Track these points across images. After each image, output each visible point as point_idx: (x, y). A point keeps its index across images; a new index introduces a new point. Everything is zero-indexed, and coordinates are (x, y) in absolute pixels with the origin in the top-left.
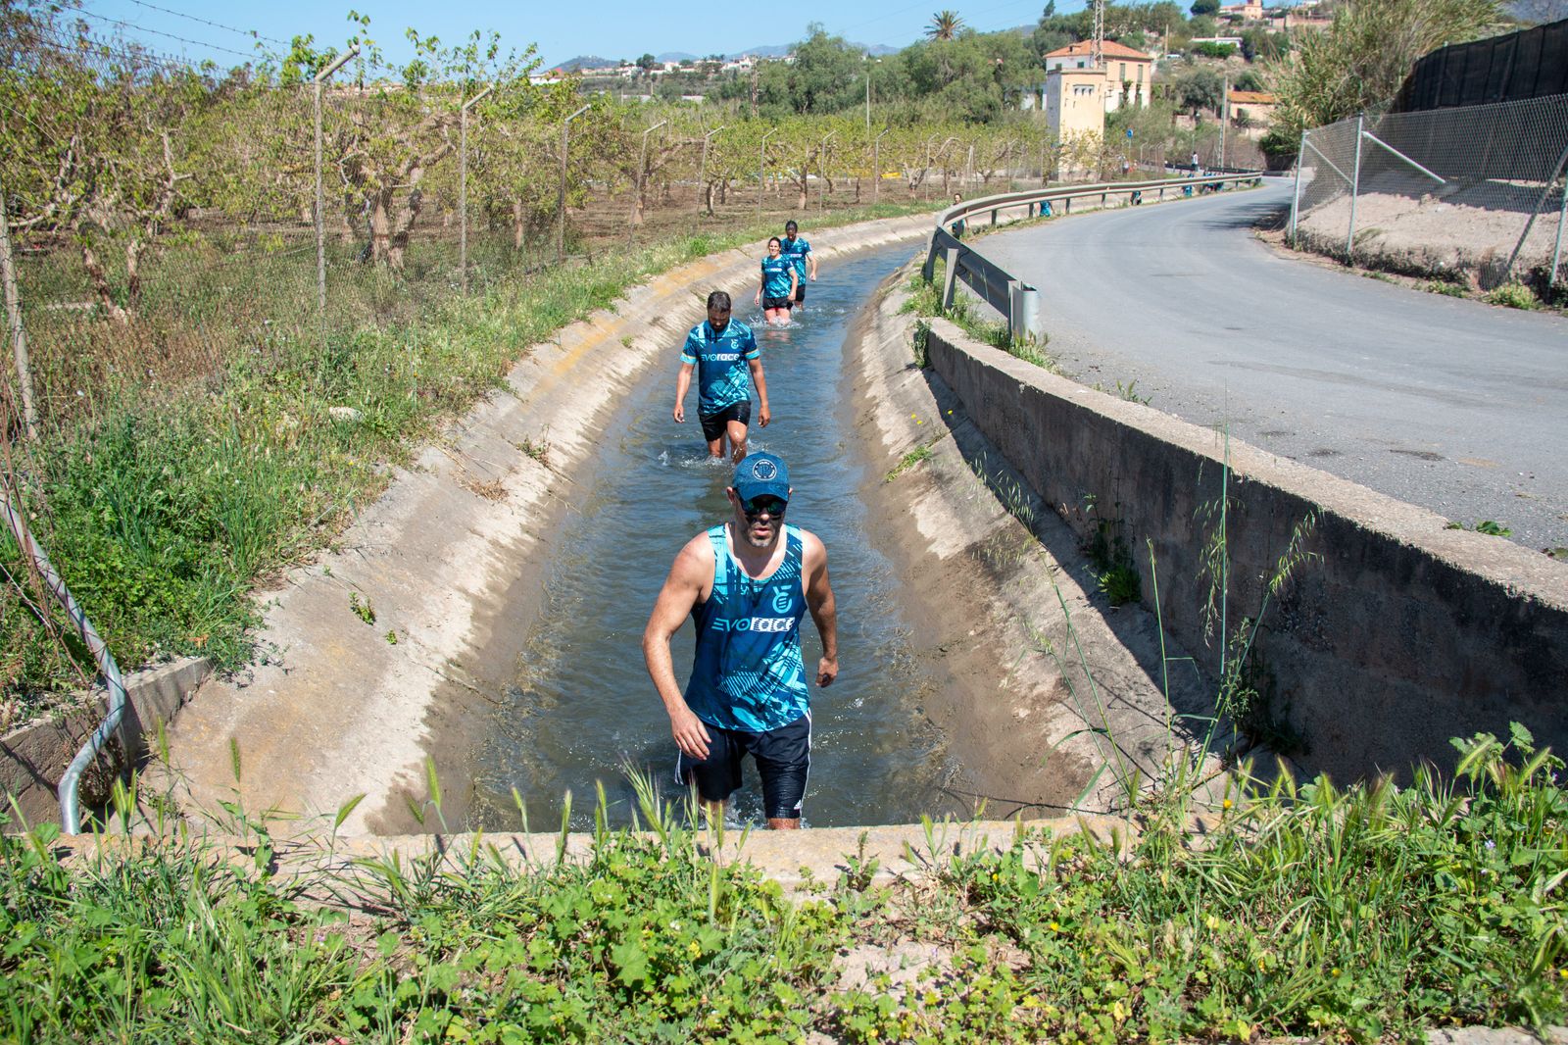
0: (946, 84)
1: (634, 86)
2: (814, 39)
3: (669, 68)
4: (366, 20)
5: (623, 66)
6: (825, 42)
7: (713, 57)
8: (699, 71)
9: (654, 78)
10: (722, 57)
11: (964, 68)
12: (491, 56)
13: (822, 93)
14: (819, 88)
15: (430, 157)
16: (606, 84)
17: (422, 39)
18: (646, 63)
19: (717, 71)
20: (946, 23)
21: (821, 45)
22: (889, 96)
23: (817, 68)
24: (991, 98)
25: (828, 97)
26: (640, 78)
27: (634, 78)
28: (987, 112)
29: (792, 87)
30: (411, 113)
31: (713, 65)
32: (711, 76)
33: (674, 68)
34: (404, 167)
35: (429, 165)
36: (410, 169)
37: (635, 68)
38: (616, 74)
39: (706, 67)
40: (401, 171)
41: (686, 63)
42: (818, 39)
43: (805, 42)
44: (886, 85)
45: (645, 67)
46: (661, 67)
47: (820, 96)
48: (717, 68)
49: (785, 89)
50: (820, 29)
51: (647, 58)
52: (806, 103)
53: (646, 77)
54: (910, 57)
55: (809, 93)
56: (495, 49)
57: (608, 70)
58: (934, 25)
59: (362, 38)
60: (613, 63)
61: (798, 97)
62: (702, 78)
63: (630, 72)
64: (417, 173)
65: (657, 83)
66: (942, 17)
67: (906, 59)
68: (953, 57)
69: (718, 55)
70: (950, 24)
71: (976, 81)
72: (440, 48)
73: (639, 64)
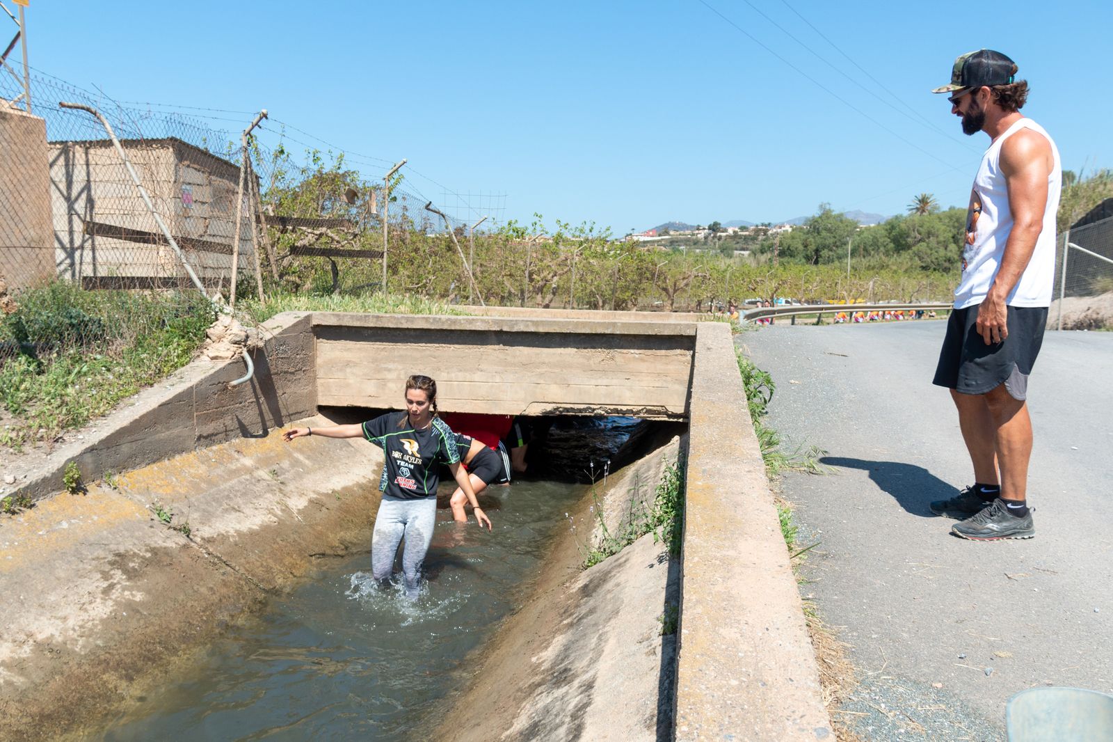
0: (914, 245)
1: (705, 243)
2: (823, 214)
3: (730, 231)
4: (540, 217)
5: (698, 229)
6: (831, 216)
7: (763, 225)
8: (752, 234)
9: (720, 238)
10: (769, 224)
11: (929, 234)
12: (591, 231)
13: (826, 250)
14: (824, 247)
15: (562, 272)
16: (687, 242)
17: (563, 224)
18: (714, 228)
19: (765, 234)
20: (924, 201)
21: (828, 218)
22: (872, 252)
23: (824, 233)
24: (949, 254)
25: (831, 253)
26: (710, 238)
27: (706, 238)
28: (947, 264)
29: (806, 246)
30: (555, 253)
31: (762, 230)
32: (760, 238)
33: (734, 232)
34: (551, 275)
35: (560, 275)
36: (553, 277)
37: (706, 231)
38: (693, 235)
39: (757, 231)
40: (549, 277)
41: (743, 228)
42: (826, 214)
43: (817, 216)
44: (870, 246)
45: (714, 230)
46: (725, 230)
47: (825, 253)
48: (765, 232)
49: (801, 247)
50: (828, 207)
51: (716, 224)
52: (815, 258)
53: (713, 237)
54: (891, 226)
55: (817, 251)
56: (592, 228)
57: (687, 232)
58: (915, 204)
59: (538, 222)
60: (692, 227)
61: (809, 253)
62: (754, 239)
63: (701, 235)
64: (556, 279)
65: (721, 242)
66: (920, 198)
67: (888, 227)
68: (921, 226)
69: (767, 223)
70: (927, 203)
71: (938, 243)
72: (569, 228)
73: (709, 229)
